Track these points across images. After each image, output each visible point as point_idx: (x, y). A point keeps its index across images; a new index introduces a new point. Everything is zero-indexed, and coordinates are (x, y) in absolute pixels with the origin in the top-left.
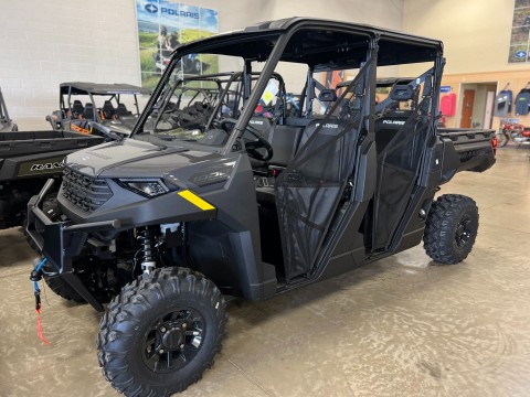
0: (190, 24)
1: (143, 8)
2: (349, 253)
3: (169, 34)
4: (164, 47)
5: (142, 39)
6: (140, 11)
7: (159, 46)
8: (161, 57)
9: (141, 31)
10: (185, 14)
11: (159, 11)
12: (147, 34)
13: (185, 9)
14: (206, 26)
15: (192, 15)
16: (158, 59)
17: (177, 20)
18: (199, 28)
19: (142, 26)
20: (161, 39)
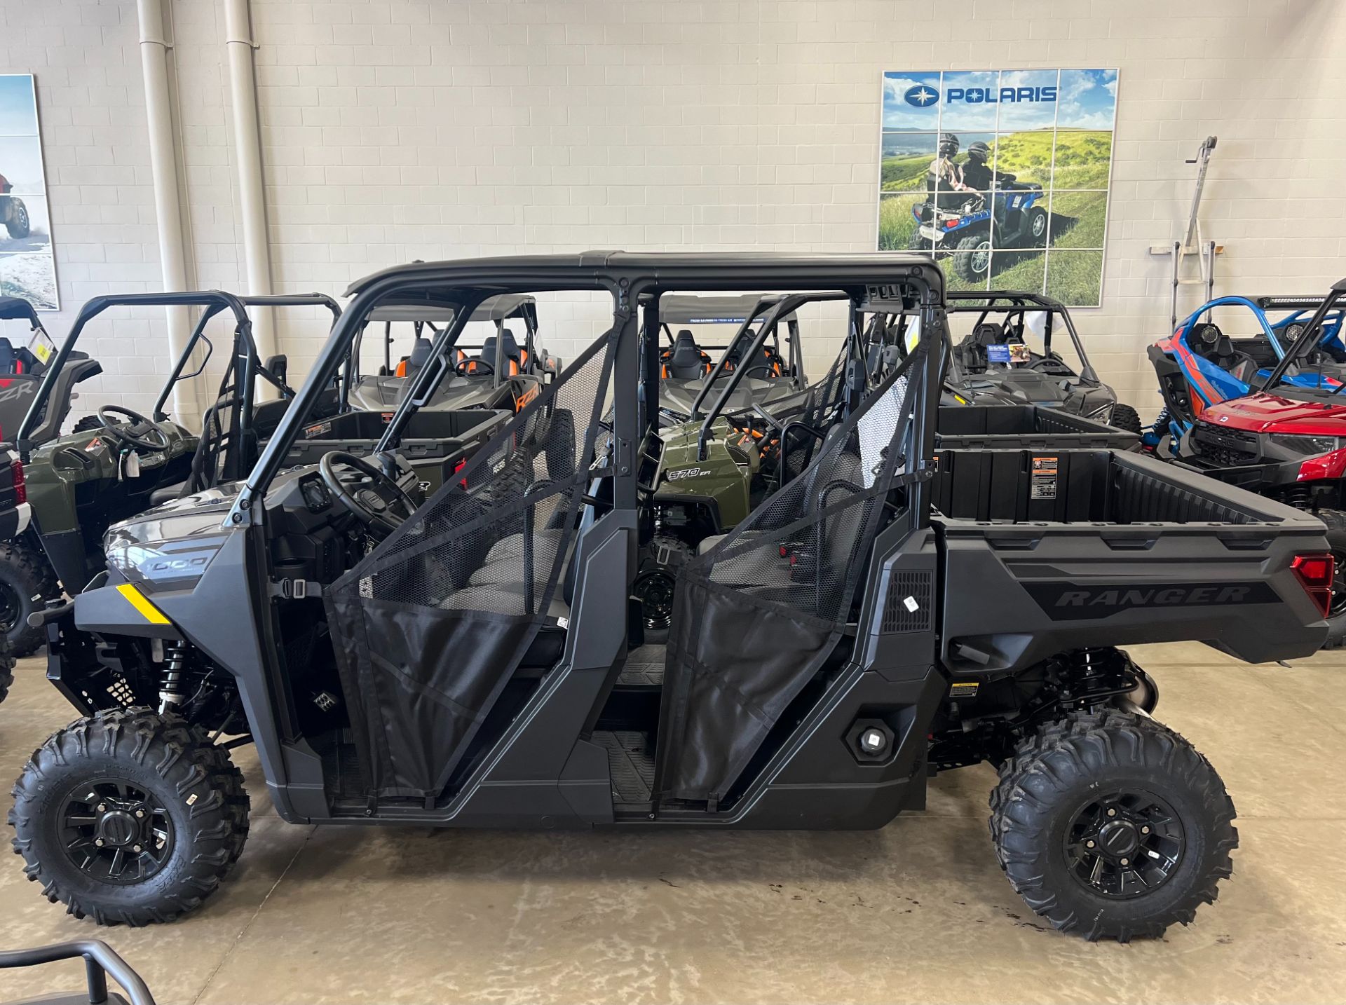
0: (1029, 119)
1: (900, 99)
2: (553, 782)
3: (962, 151)
4: (945, 184)
5: (889, 174)
6: (890, 108)
7: (931, 186)
8: (935, 210)
9: (888, 154)
10: (1015, 95)
11: (943, 98)
12: (903, 159)
13: (1015, 82)
14: (1076, 115)
15: (1033, 94)
16: (926, 216)
17: (990, 113)
18: (1052, 124)
19: (891, 141)
20: (938, 167)
